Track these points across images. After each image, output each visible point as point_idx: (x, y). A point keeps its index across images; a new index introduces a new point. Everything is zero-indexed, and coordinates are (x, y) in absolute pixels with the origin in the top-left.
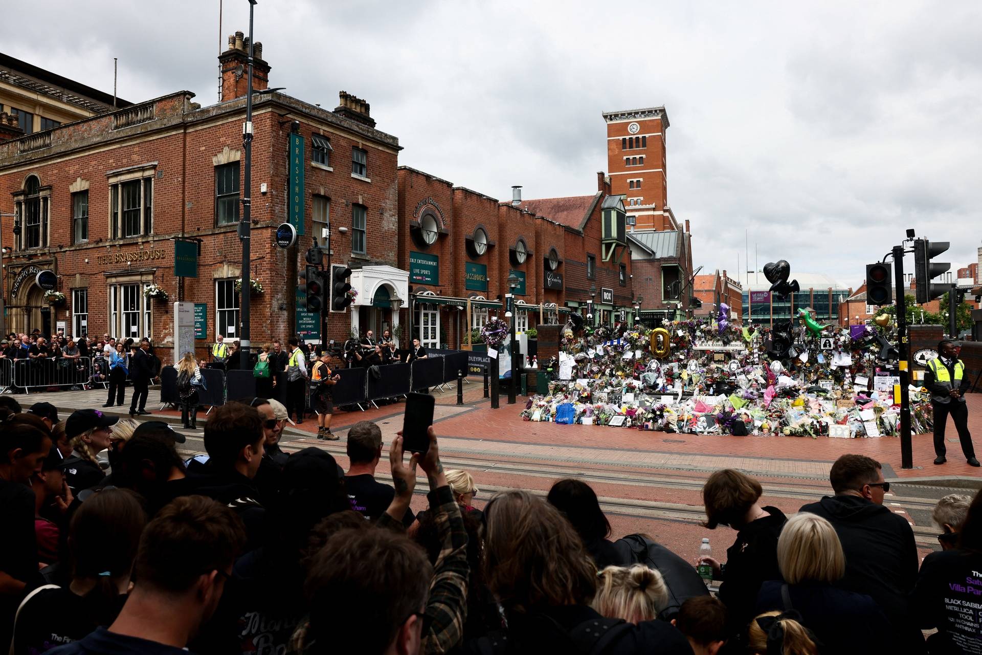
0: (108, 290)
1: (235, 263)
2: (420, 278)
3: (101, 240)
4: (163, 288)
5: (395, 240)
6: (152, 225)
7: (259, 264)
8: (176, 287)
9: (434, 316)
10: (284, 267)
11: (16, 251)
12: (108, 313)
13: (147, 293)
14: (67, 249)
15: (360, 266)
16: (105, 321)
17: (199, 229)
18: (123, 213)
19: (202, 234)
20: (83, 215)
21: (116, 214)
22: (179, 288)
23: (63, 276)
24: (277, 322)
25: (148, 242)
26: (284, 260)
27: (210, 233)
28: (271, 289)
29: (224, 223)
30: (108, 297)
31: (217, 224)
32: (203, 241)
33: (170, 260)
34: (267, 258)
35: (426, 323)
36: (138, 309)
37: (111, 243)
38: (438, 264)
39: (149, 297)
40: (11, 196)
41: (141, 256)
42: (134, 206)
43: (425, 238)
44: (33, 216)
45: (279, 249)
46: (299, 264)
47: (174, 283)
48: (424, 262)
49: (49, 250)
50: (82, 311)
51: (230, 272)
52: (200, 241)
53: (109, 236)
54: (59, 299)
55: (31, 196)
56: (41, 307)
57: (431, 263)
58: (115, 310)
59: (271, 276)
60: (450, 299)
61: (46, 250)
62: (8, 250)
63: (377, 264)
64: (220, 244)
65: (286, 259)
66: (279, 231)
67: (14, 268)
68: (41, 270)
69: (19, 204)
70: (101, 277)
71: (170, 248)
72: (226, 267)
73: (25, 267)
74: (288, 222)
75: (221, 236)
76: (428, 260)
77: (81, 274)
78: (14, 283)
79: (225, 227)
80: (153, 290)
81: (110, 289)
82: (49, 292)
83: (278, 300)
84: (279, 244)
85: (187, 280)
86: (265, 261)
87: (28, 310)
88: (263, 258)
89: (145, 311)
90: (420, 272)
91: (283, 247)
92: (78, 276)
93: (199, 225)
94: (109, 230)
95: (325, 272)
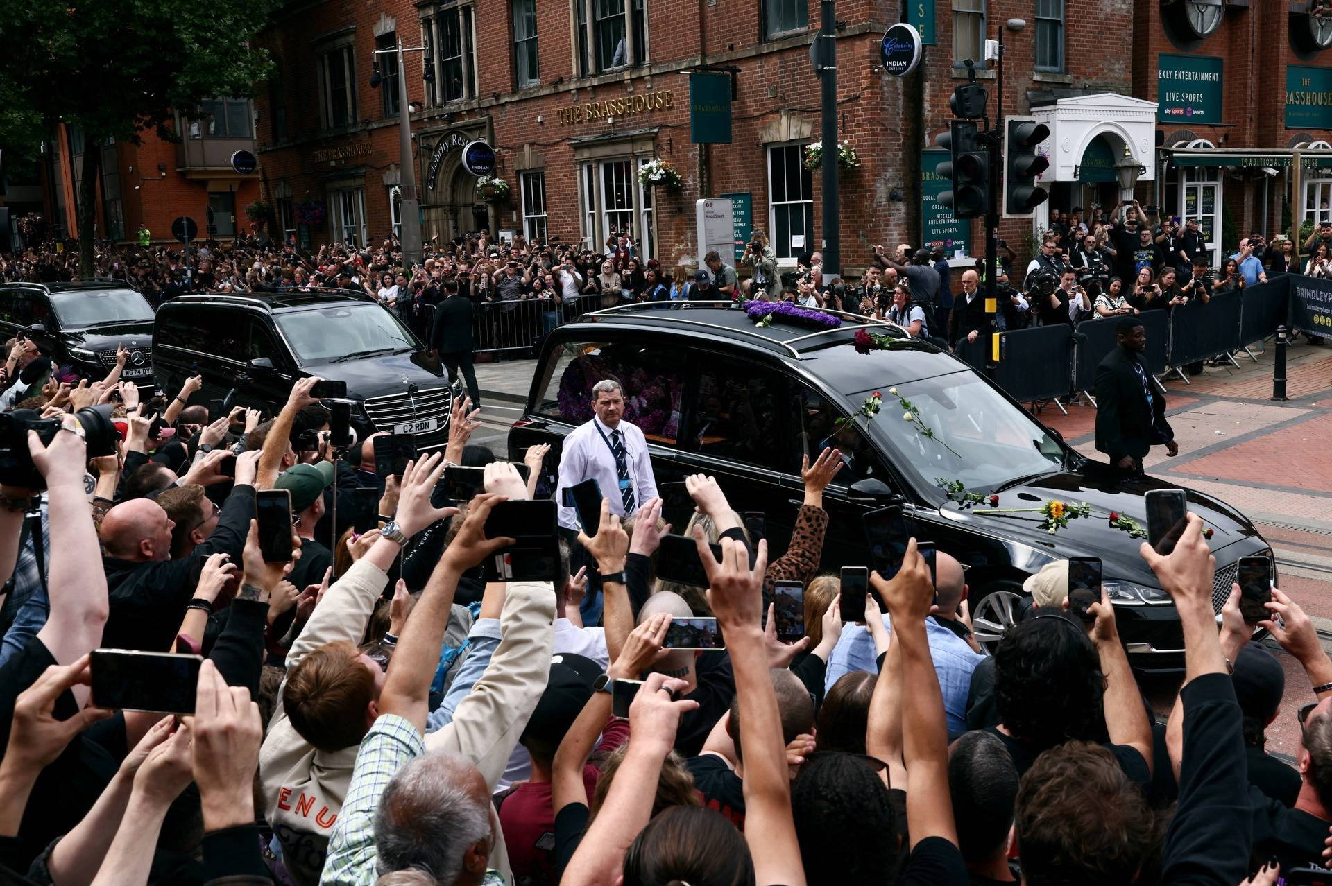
0: (578, 172)
1: (801, 111)
2: (1180, 111)
3: (561, 81)
4: (672, 165)
5: (1127, 35)
6: (647, 46)
7: (849, 112)
8: (694, 163)
9: (1210, 192)
10: (898, 114)
11: (429, 108)
12: (580, 214)
13: (645, 176)
14: (507, 99)
15: (1051, 98)
16: (576, 229)
17: (731, 48)
18: (596, 25)
19: (739, 56)
20: (529, 34)
21: (581, 30)
22: (701, 165)
23: (504, 148)
24: (885, 225)
25: (641, 79)
26: (897, 99)
27: (753, 53)
28: (873, 161)
29: (779, 34)
30: (579, 184)
31: (766, 35)
32: (740, 71)
33: (683, 113)
34: (863, 99)
35: (1192, 208)
36: (630, 206)
37: (578, 85)
38: (1220, 77)
39: (648, 184)
40: (414, 10)
41: (630, 107)
42: (613, 11)
43: (1193, 22)
44: (450, 43)
45: (887, 78)
46: (927, 106)
47: (690, 154)
48: (1189, 75)
49: (479, 103)
50: (538, 211)
51: (793, 130)
52: (735, 71)
53: (574, 72)
54: (500, 190)
55: (445, 7)
56: (473, 204)
57: (1205, 76)
58: (592, 208)
59: (873, 135)
60: (1248, 154)
61: (475, 104)
62: (417, 107)
63: (1087, 91)
64: (773, 75)
65: (901, 97)
66: (886, 41)
67: (428, 138)
68: (469, 141)
69: (427, 22)
70: (564, 148)
71: (681, 88)
72: (784, 119)
73: (445, 135)
74: (904, 20)
75: (775, 60)
76: (1199, 70)
77: (532, 144)
78: (430, 164)
79: (782, 39)
80: (655, 170)
81: (581, 170)
82: (482, 180)
83: (887, 181)
84: (887, 68)
85: (716, 148)
86: (861, 105)
87: (453, 210)
88: (857, 98)
89: (643, 209)
90: (1180, 98)
91: (894, 73)
92: (527, 148)
93: (731, 40)
94: (574, 60)
95: (992, 133)
